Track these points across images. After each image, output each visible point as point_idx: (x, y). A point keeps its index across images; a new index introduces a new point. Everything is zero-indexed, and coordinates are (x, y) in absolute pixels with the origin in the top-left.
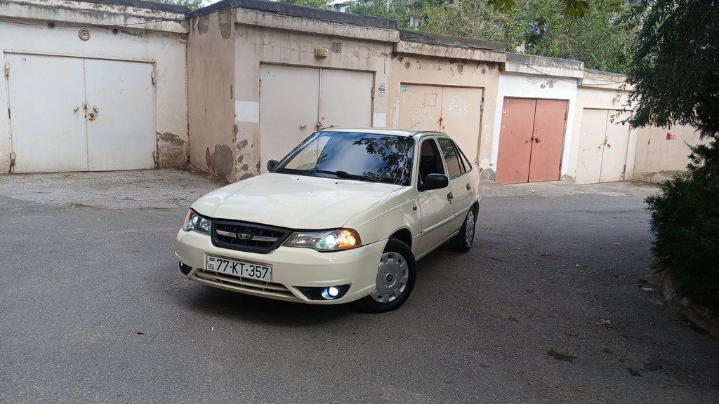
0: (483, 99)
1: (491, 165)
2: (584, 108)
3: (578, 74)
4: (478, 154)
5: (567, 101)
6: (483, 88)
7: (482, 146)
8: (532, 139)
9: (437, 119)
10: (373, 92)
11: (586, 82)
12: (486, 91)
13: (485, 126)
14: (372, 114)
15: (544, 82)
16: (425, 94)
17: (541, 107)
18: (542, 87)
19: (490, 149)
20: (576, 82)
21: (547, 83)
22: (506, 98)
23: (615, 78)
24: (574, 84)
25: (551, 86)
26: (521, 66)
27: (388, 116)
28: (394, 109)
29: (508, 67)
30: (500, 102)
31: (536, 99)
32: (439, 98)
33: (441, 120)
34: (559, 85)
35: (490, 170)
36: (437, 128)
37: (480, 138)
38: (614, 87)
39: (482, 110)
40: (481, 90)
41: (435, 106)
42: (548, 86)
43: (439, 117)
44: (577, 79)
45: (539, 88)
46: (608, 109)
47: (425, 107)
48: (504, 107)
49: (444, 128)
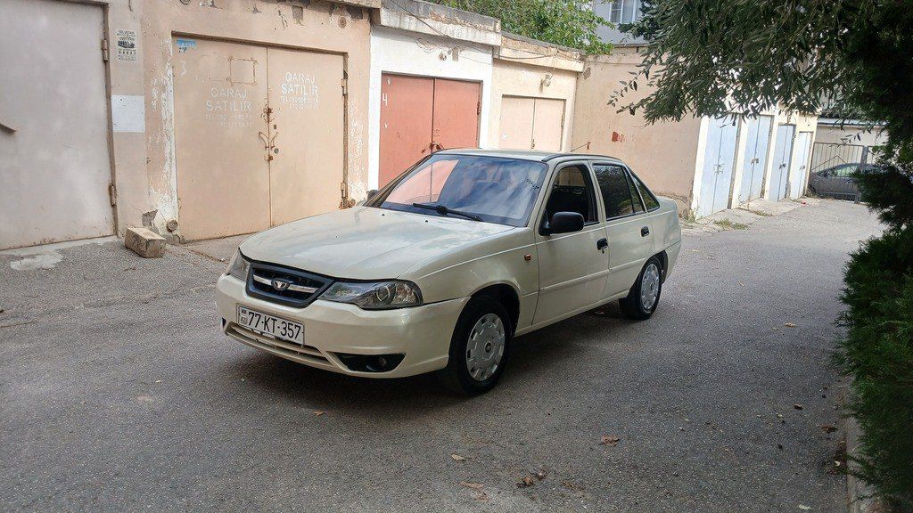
0: (346, 75)
2: (504, 96)
3: (494, 39)
4: (345, 175)
5: (480, 83)
6: (344, 54)
7: (350, 161)
8: (432, 146)
9: (261, 111)
10: (104, 49)
11: (506, 53)
12: (350, 60)
13: (354, 124)
14: (108, 97)
15: (445, 50)
16: (231, 59)
17: (443, 94)
18: (442, 57)
19: (365, 164)
20: (491, 52)
21: (449, 52)
22: (385, 74)
23: (542, 49)
24: (488, 57)
25: (455, 57)
26: (407, 19)
27: (148, 103)
28: (163, 88)
29: (386, 18)
30: (376, 81)
31: (433, 78)
32: (261, 69)
33: (269, 111)
34: (467, 55)
36: (263, 127)
37: (346, 145)
38: (542, 62)
39: (345, 95)
40: (341, 58)
41: (254, 84)
42: (450, 57)
43: (263, 106)
44: (492, 49)
45: (438, 59)
46: (535, 98)
47: (232, 85)
48: (383, 90)
49: (275, 127)
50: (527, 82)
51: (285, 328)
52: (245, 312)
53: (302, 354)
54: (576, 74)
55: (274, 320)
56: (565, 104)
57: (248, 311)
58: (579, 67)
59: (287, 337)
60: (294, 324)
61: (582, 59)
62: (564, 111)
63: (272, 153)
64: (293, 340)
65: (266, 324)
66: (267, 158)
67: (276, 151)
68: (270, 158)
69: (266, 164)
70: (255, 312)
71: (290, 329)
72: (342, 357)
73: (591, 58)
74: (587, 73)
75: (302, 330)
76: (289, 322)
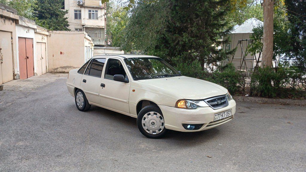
0: (12, 38)
1: (18, 71)
2: (37, 42)
4: (13, 67)
5: (32, 39)
6: (11, 32)
7: (15, 63)
8: (26, 57)
11: (37, 31)
12: (13, 34)
13: (14, 52)
15: (27, 30)
17: (27, 42)
18: (27, 32)
22: (19, 37)
23: (42, 29)
24: (33, 31)
25: (29, 32)
26: (23, 22)
29: (20, 23)
30: (17, 38)
31: (25, 38)
33: (1, 49)
35: (18, 74)
38: (43, 33)
39: (12, 44)
44: (34, 29)
46: (41, 43)
49: (2, 54)
50: (40, 38)
54: (47, 35)
56: (46, 44)
58: (47, 33)
61: (48, 31)
62: (46, 46)
63: (2, 61)
68: (2, 63)
73: (51, 31)
74: (50, 36)
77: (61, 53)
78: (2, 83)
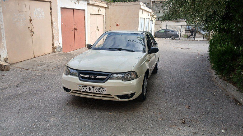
0: (51, 9)
1: (60, 44)
2: (90, 14)
4: (53, 39)
5: (84, 10)
6: (50, 2)
7: (54, 35)
8: (74, 29)
9: (29, 21)
11: (90, 2)
12: (52, 4)
13: (54, 23)
16: (19, 4)
17: (76, 13)
19: (58, 36)
21: (77, 1)
22: (61, 8)
23: (98, 1)
24: (86, 3)
25: (78, 3)
30: (59, 10)
31: (73, 9)
32: (27, 7)
33: (31, 20)
34: (81, 2)
35: (60, 47)
36: (29, 25)
37: (52, 30)
38: (99, 4)
39: (51, 15)
40: (49, 3)
41: (26, 12)
42: (77, 3)
43: (29, 19)
45: (74, 3)
46: (97, 14)
47: (20, 12)
48: (61, 13)
49: (33, 25)
50: (95, 10)
51: (98, 90)
52: (81, 86)
53: (103, 97)
54: (105, 8)
55: (93, 88)
56: (103, 16)
57: (82, 86)
58: (106, 6)
59: (99, 92)
60: (102, 88)
61: (107, 4)
62: (103, 18)
63: (33, 34)
64: (101, 93)
65: (90, 89)
66: (31, 35)
67: (34, 33)
68: (32, 35)
69: (31, 37)
70: (84, 86)
71: (100, 90)
72: (118, 96)
73: (109, 3)
74: (108, 8)
75: (105, 90)
76: (99, 88)
77: (117, 25)
78: (33, 57)
